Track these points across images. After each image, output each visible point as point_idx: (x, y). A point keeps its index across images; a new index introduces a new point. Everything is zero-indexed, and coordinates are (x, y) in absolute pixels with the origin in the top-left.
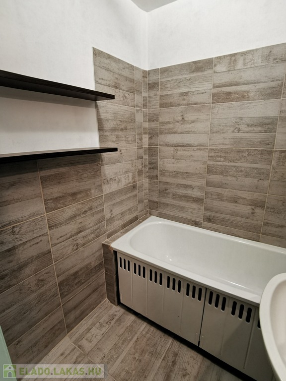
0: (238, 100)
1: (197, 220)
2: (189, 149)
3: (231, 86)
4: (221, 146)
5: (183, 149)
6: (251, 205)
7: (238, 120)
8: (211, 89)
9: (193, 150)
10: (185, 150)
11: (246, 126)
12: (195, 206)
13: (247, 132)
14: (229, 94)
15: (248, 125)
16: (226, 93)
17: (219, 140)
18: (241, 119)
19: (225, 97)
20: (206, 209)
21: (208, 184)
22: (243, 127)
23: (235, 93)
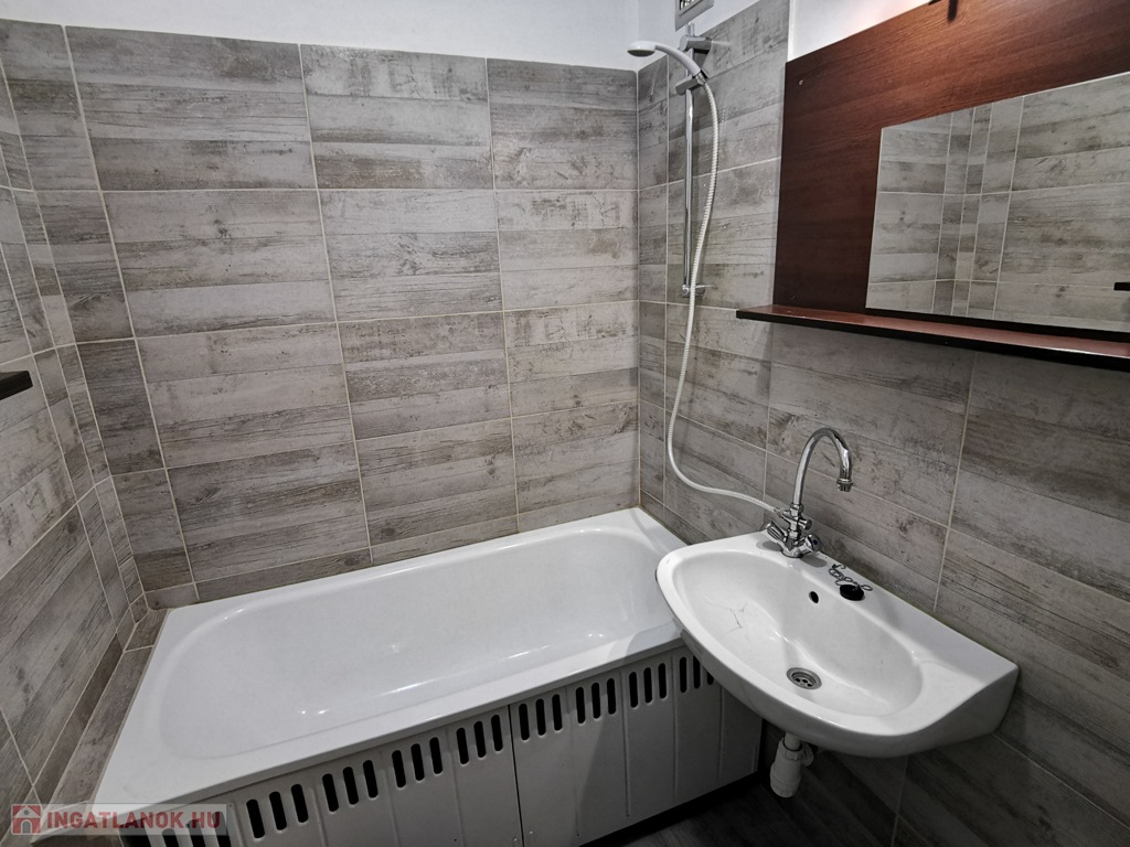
0: (393, 182)
1: (353, 548)
2: (271, 332)
3: (368, 141)
4: (375, 314)
5: (248, 335)
6: (484, 454)
7: (405, 240)
8: (307, 143)
9: (287, 335)
10: (255, 339)
11: (430, 257)
12: (334, 509)
13: (436, 273)
14: (365, 163)
15: (434, 254)
16: (355, 162)
17: (364, 296)
18: (414, 236)
19: (356, 171)
20: (372, 506)
21: (361, 430)
22: (423, 259)
23: (384, 163)
